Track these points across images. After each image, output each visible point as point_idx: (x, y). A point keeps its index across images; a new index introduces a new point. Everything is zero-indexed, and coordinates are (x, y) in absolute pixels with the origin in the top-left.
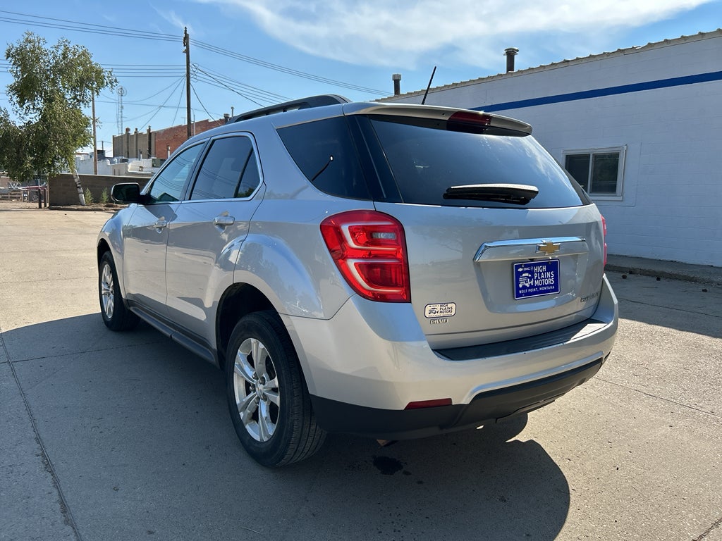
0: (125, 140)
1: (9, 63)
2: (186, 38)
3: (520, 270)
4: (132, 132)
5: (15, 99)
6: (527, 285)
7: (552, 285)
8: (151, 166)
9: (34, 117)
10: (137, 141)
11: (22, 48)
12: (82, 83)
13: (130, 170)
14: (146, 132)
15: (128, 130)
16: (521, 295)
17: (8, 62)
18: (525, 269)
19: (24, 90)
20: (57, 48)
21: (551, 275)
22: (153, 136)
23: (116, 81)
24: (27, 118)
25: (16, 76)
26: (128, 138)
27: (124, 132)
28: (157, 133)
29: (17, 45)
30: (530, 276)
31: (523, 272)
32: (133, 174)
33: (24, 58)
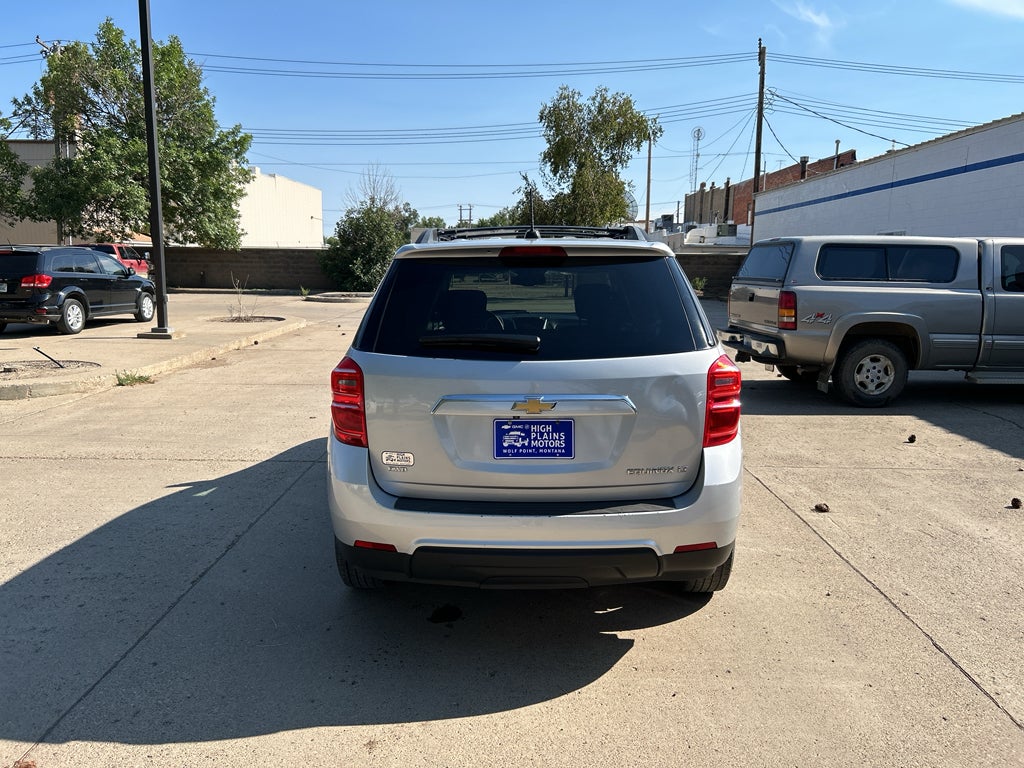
0: (698, 199)
1: (541, 127)
2: (762, 53)
3: (506, 427)
4: (707, 188)
5: (548, 168)
6: (518, 445)
7: (561, 449)
8: (715, 235)
9: (566, 188)
10: (712, 198)
11: (556, 107)
12: (621, 140)
13: (689, 241)
14: (723, 187)
15: (703, 185)
16: (507, 455)
17: (541, 124)
18: (515, 427)
19: (557, 156)
20: (594, 99)
21: (560, 437)
22: (732, 191)
23: (660, 130)
24: (558, 190)
25: (549, 141)
26: (702, 197)
27: (698, 188)
28: (737, 187)
29: (550, 105)
30: (523, 435)
31: (511, 430)
32: (689, 247)
33: (557, 118)
